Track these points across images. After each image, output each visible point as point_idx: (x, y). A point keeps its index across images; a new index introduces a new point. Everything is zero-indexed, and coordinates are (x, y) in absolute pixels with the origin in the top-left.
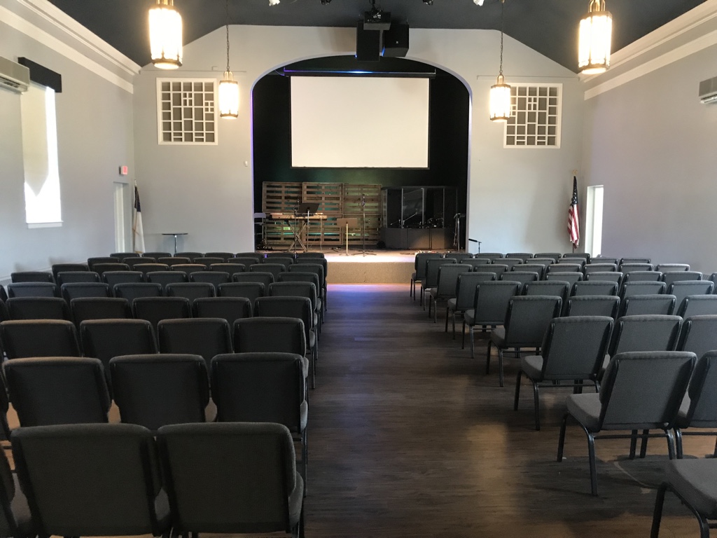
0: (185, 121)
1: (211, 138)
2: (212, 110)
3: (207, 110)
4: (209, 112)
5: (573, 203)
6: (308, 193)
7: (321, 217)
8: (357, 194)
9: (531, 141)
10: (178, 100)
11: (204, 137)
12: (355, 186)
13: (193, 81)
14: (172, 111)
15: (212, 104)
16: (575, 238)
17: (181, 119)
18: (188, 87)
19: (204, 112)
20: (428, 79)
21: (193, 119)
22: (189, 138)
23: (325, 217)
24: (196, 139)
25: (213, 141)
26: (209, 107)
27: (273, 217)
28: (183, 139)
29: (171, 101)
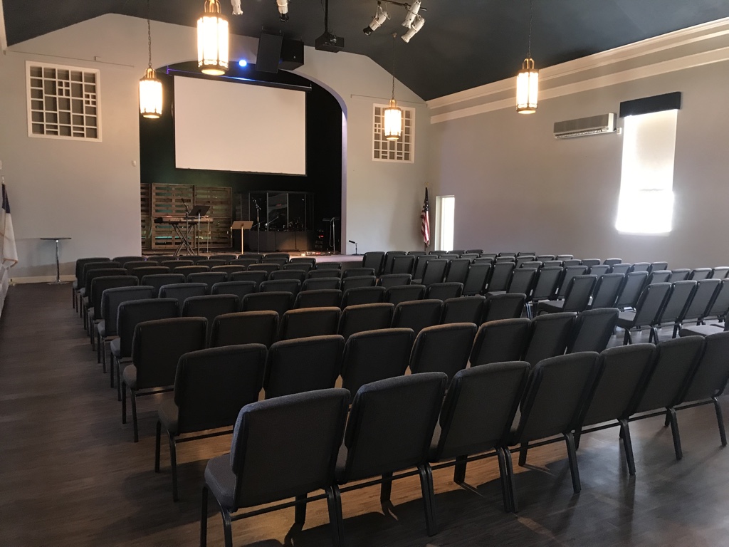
0: (60, 112)
1: (94, 133)
2: (94, 103)
3: (88, 102)
4: (91, 105)
5: (426, 210)
6: (157, 194)
7: (208, 220)
8: (206, 197)
9: (392, 157)
10: (52, 88)
11: (85, 132)
12: (203, 188)
13: (72, 69)
14: (43, 100)
15: (94, 97)
16: (428, 239)
17: (56, 110)
18: (66, 75)
19: (85, 105)
20: (304, 93)
21: (71, 111)
22: (67, 132)
23: (211, 220)
24: (74, 133)
25: (96, 136)
26: (91, 100)
27: (164, 220)
28: (59, 133)
29: (43, 89)
